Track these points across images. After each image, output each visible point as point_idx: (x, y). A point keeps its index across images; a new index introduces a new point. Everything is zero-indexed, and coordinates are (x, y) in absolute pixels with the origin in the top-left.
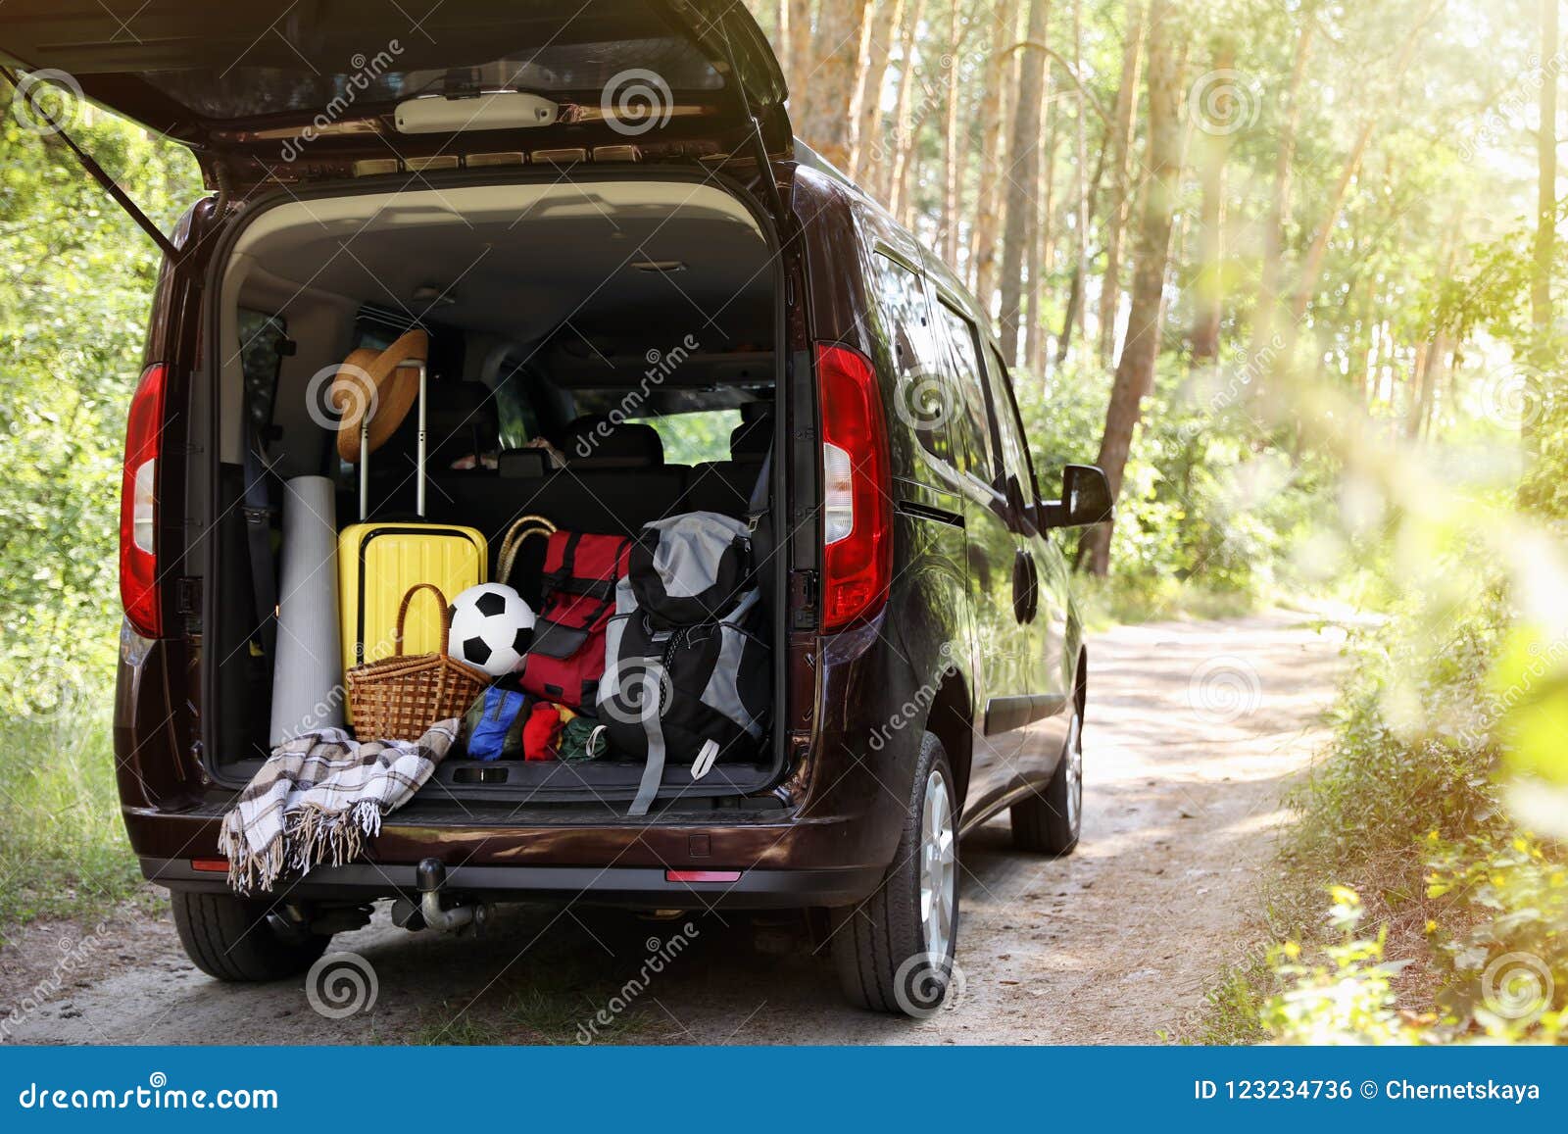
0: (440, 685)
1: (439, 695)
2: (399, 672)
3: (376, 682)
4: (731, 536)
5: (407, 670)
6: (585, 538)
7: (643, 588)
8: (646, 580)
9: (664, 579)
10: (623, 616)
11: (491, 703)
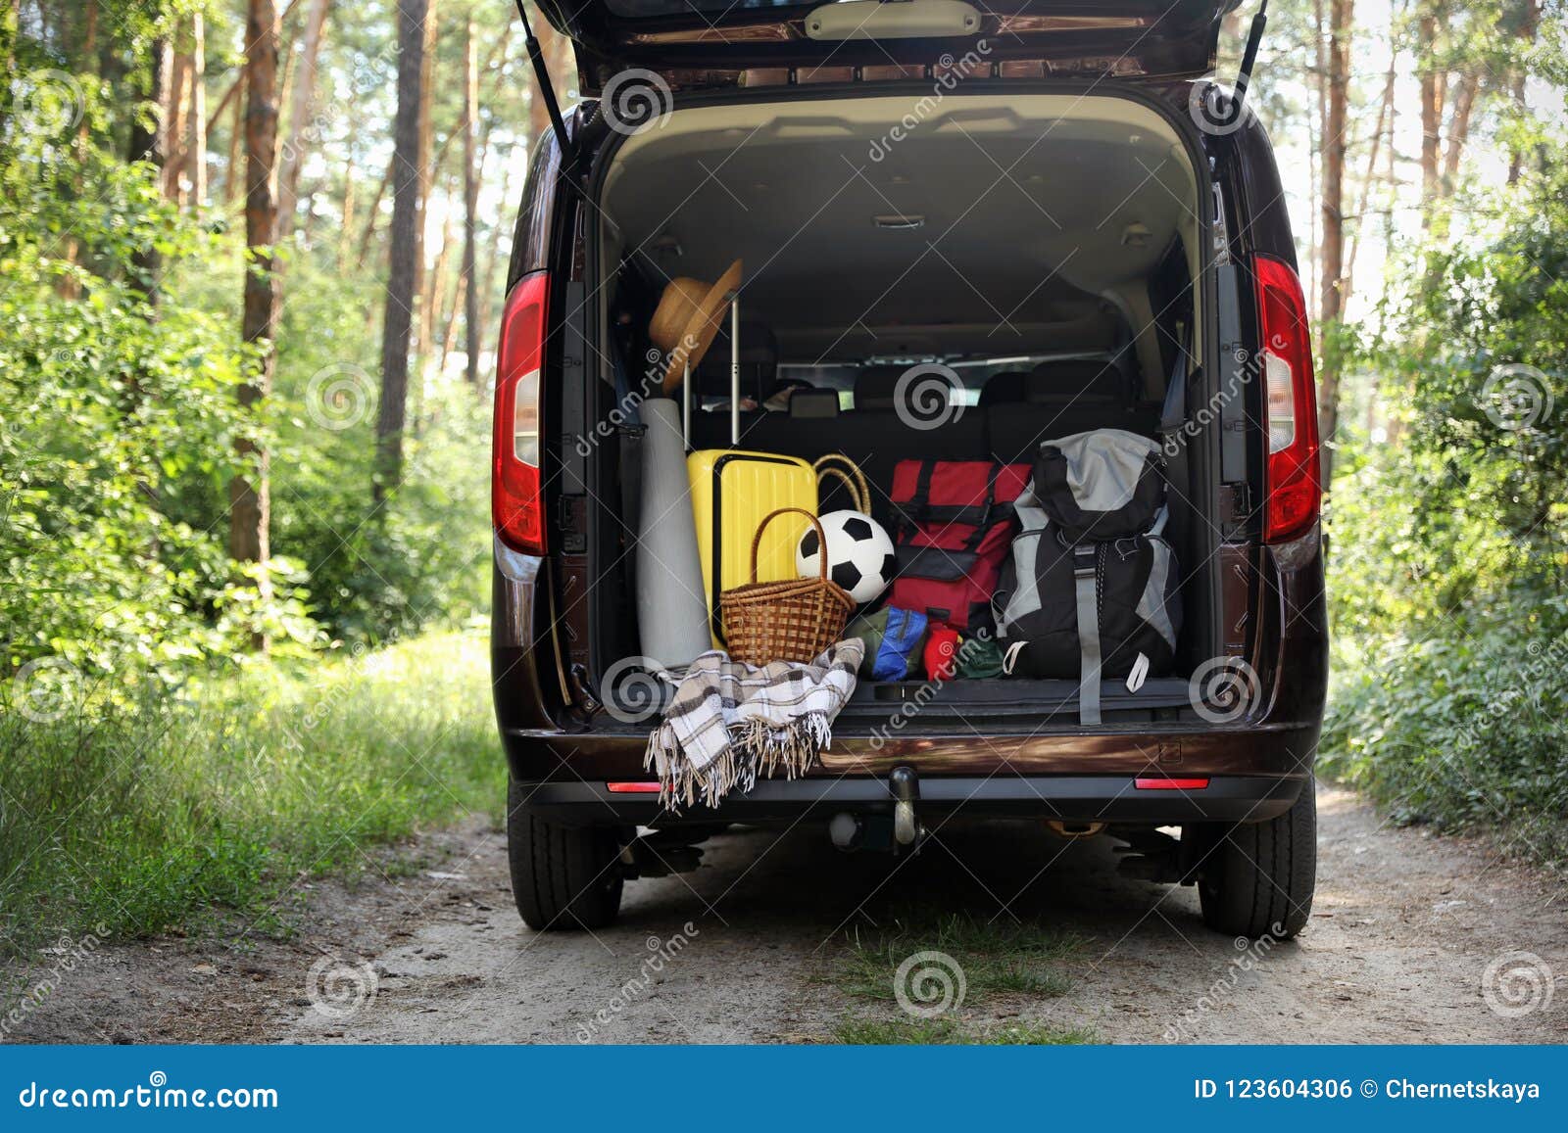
0: (820, 608)
1: (819, 619)
2: (788, 593)
3: (764, 602)
4: (1145, 452)
5: (795, 591)
6: (939, 466)
7: (1053, 505)
8: (1055, 495)
9: (1076, 494)
10: (1033, 532)
11: (894, 622)
